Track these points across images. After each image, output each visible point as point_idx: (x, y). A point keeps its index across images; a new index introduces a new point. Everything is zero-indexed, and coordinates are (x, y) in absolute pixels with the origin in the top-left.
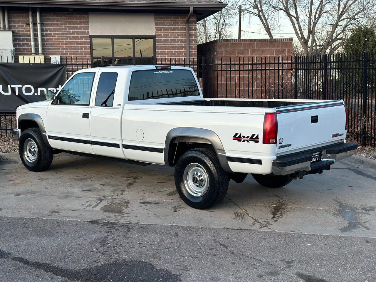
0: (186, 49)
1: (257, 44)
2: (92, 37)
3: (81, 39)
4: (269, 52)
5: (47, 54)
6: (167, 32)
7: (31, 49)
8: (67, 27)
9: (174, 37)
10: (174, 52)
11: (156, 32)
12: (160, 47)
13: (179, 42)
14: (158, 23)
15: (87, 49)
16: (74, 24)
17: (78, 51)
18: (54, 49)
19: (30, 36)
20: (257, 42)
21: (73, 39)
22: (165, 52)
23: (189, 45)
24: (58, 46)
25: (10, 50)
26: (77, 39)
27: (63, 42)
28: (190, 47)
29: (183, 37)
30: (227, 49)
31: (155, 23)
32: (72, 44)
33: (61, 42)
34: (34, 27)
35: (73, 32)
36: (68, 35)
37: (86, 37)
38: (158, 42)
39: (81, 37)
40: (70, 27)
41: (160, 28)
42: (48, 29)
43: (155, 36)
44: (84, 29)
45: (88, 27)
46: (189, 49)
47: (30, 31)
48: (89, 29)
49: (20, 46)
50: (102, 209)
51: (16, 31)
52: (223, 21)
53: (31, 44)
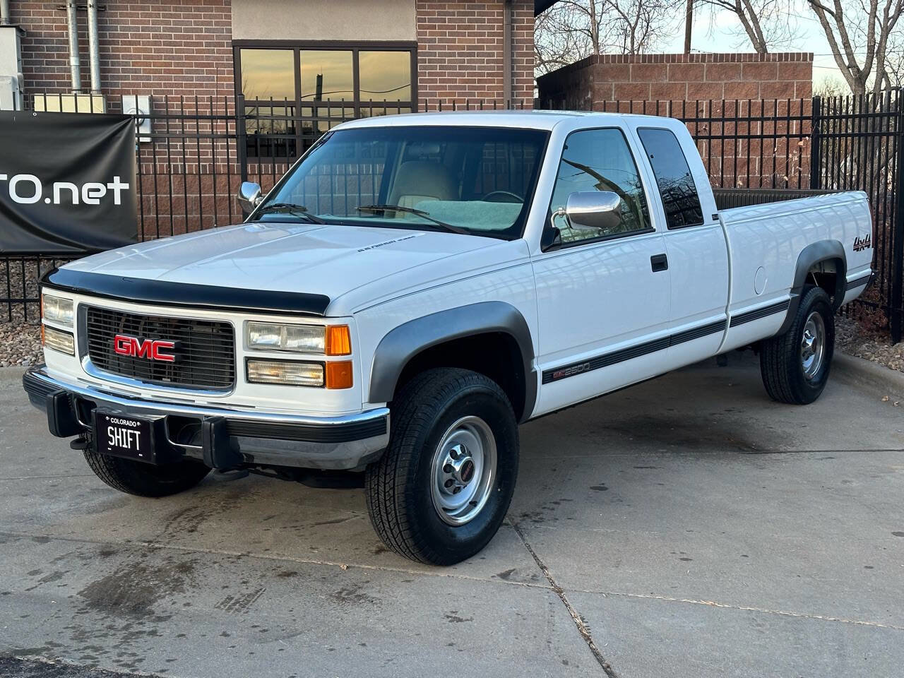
0: (502, 81)
1: (710, 68)
2: (239, 45)
3: (209, 51)
4: (744, 92)
5: (113, 92)
6: (451, 34)
7: (70, 77)
8: (171, 16)
9: (469, 48)
10: (470, 88)
11: (419, 34)
12: (430, 74)
13: (483, 61)
14: (424, 7)
15: (224, 79)
16: (189, 10)
17: (201, 86)
18: (133, 78)
19: (67, 42)
20: (710, 61)
21: (188, 51)
22: (444, 88)
23: (513, 69)
24: (145, 71)
25: (10, 81)
26: (198, 51)
27: (159, 58)
28: (513, 75)
29: (495, 48)
30: (623, 82)
31: (418, 7)
32: (183, 65)
33: (152, 57)
34: (77, 16)
35: (186, 30)
36: (173, 40)
37: (222, 45)
38: (424, 61)
39: (208, 44)
40: (179, 16)
41: (430, 20)
42: (118, 22)
43: (415, 43)
44: (217, 24)
45: (230, 17)
46: (513, 81)
47: (66, 28)
48: (230, 22)
49: (41, 70)
50: (85, 596)
51: (31, 27)
52: (645, 24)
53: (69, 63)
